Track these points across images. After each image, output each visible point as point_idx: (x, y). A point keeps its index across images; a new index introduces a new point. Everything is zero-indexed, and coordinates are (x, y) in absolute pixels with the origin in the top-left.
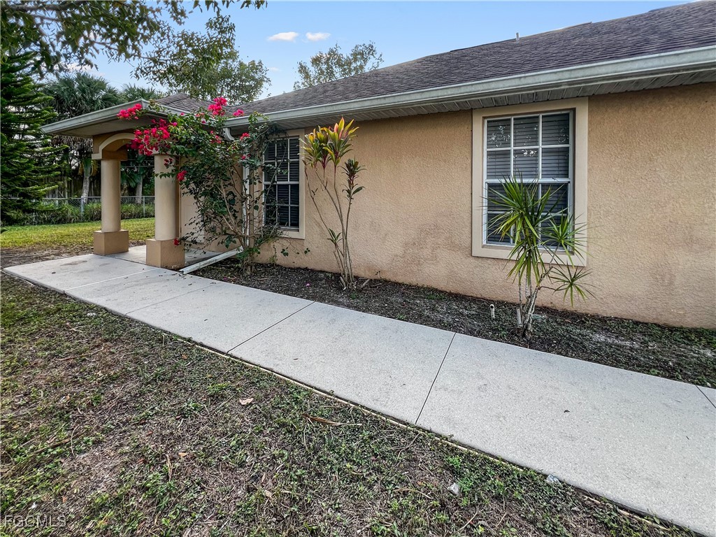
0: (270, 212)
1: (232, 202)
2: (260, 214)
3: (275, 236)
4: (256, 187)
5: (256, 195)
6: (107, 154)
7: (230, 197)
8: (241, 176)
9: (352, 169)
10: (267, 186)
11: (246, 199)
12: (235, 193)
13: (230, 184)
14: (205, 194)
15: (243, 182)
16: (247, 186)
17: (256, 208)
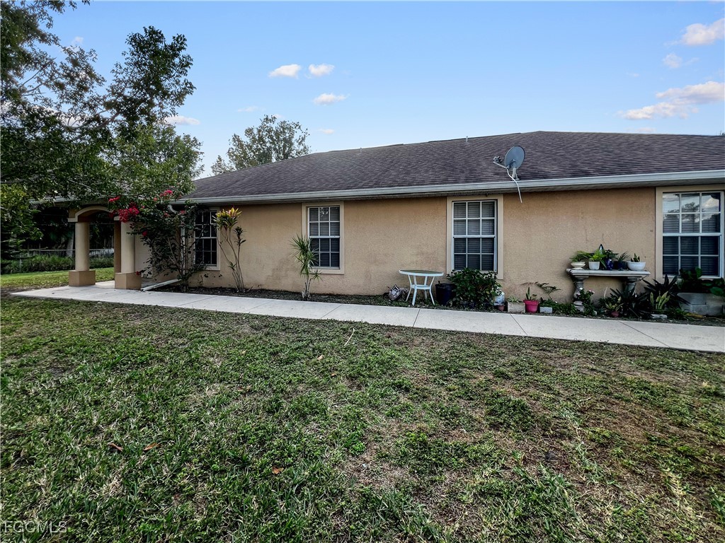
0: (198, 255)
1: (174, 249)
2: (193, 257)
3: (201, 270)
4: (190, 240)
5: (190, 245)
6: (81, 219)
7: (173, 246)
8: (180, 234)
9: (239, 231)
10: (196, 240)
11: (183, 247)
12: (176, 243)
13: (173, 239)
14: (157, 244)
15: (180, 237)
16: (184, 238)
17: (190, 252)
